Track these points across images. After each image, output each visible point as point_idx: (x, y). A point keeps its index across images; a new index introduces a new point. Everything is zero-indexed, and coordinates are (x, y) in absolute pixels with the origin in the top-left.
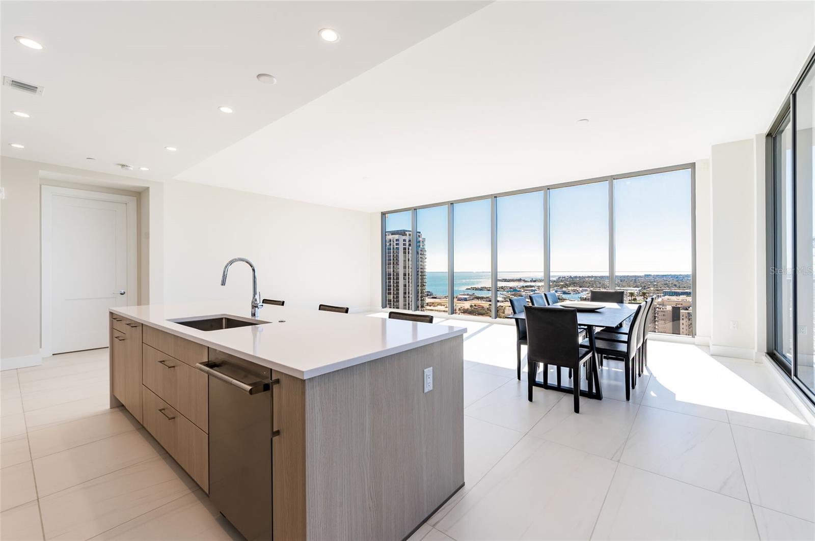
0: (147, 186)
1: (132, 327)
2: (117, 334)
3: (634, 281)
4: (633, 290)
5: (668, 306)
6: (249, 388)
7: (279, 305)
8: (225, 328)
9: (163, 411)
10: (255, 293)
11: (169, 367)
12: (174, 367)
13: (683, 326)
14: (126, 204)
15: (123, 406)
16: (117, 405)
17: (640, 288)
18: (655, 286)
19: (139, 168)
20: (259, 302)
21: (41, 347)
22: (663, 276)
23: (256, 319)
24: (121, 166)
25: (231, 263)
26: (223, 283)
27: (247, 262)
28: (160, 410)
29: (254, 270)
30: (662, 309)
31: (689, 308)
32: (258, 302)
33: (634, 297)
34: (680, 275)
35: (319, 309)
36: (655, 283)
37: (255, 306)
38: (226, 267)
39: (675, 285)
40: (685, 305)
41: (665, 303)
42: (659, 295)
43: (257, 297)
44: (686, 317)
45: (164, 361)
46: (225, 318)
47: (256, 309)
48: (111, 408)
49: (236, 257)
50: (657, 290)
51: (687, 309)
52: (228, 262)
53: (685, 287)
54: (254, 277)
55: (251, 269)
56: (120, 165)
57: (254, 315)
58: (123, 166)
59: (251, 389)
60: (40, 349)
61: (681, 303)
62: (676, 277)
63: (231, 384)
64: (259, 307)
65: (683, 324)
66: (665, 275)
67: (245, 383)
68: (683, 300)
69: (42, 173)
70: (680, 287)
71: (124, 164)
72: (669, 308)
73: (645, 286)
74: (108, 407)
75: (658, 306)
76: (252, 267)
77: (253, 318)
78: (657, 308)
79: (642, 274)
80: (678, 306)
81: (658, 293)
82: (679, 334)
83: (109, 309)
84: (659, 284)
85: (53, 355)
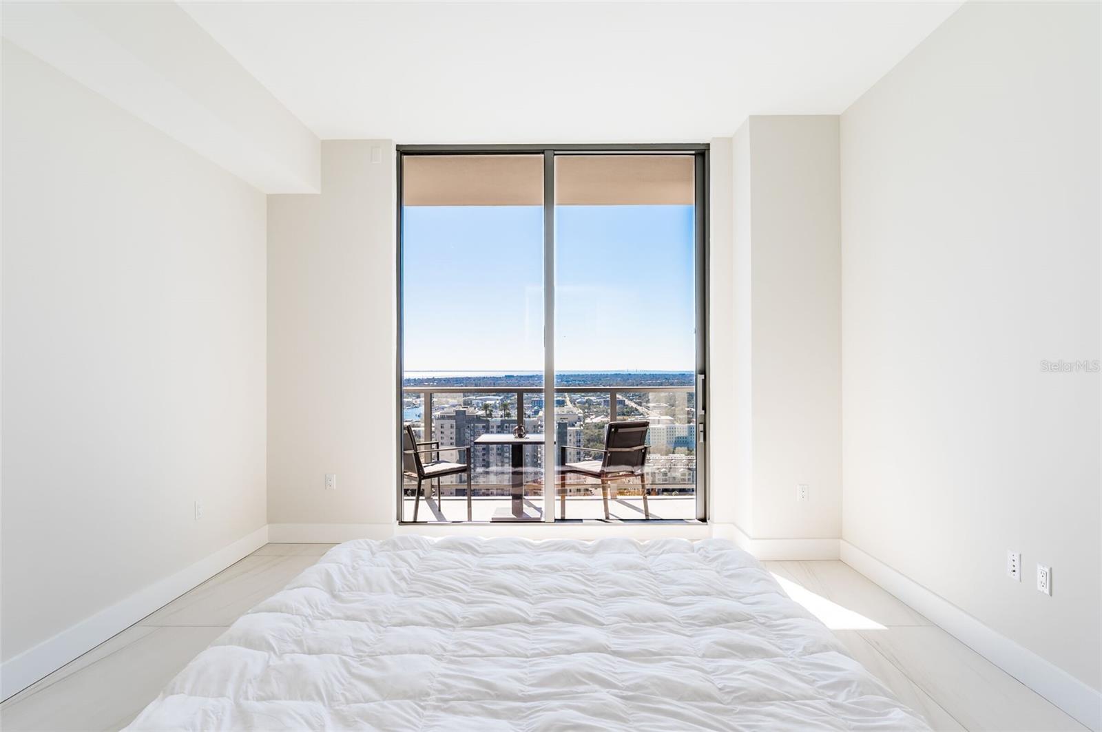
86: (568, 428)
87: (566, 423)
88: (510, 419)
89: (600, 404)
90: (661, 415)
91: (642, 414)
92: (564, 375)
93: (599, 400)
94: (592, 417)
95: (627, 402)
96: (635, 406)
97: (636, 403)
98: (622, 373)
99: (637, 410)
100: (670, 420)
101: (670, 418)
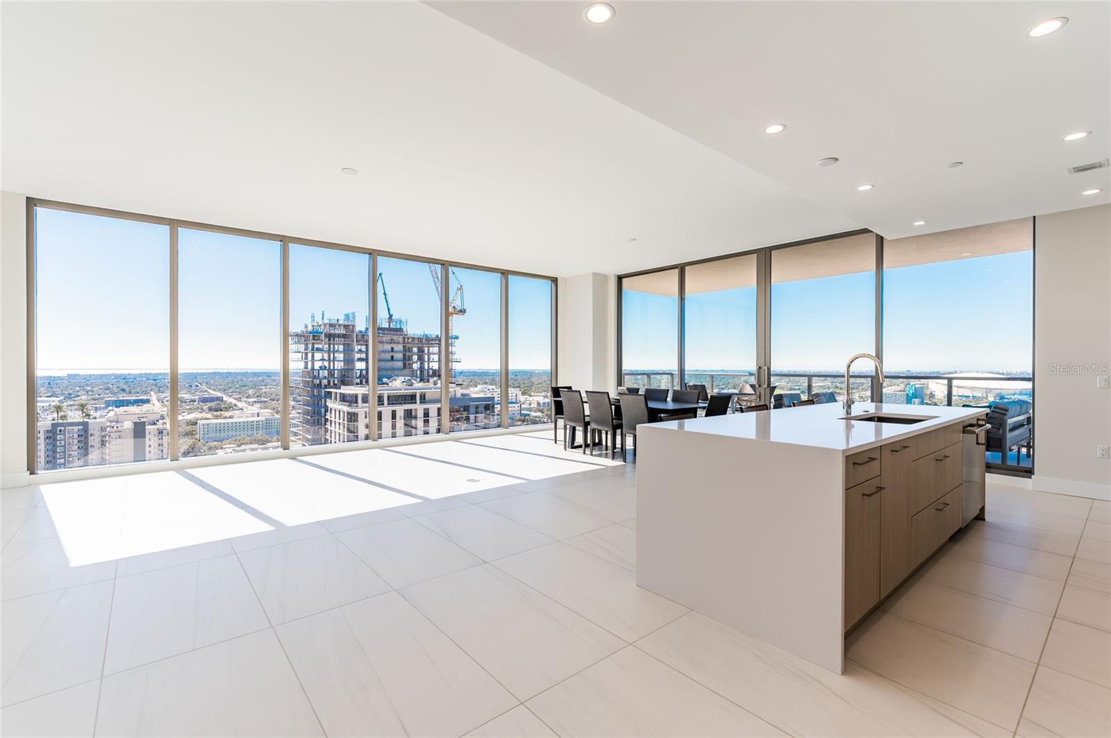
3: (47, 385)
4: (48, 401)
5: (125, 422)
13: (150, 449)
17: (62, 398)
18: (90, 393)
22: (102, 376)
30: (115, 428)
31: (158, 421)
33: (63, 413)
34: (129, 374)
36: (89, 388)
39: (123, 390)
40: (152, 418)
41: (120, 418)
42: (98, 406)
44: (155, 435)
50: (93, 399)
51: (154, 424)
53: (138, 393)
61: (146, 415)
62: (125, 378)
65: (150, 446)
66: (106, 375)
68: (149, 411)
70: (130, 393)
72: (128, 425)
73: (70, 394)
75: (109, 424)
78: (108, 426)
79: (63, 374)
80: (142, 420)
81: (95, 404)
82: (145, 461)
84: (95, 389)
86: (147, 427)
87: (145, 422)
88: (65, 421)
89: (194, 401)
90: (261, 408)
91: (242, 409)
92: (150, 374)
93: (193, 398)
94: (183, 414)
95: (225, 398)
96: (234, 401)
97: (235, 399)
98: (220, 371)
99: (236, 406)
100: (270, 413)
101: (270, 411)
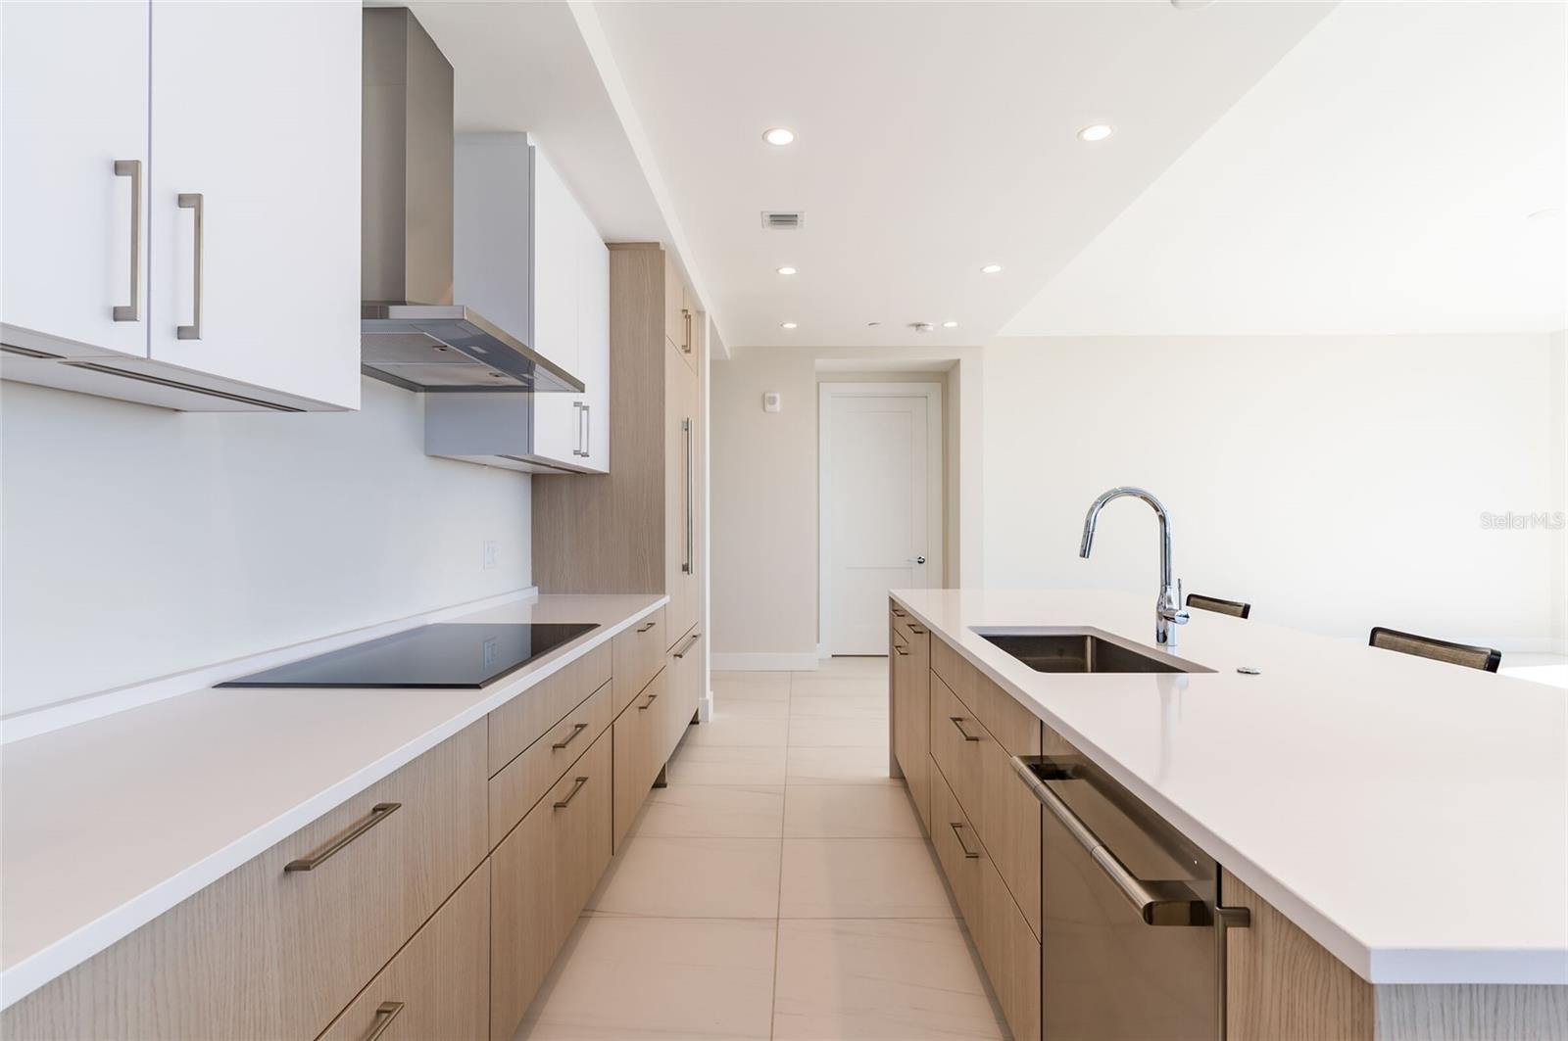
0: (956, 358)
1: (916, 632)
2: (899, 641)
6: (1144, 898)
7: (1234, 614)
8: (1092, 671)
9: (958, 829)
10: (1166, 582)
11: (967, 739)
12: (977, 739)
14: (926, 397)
15: (904, 778)
16: (898, 774)
19: (942, 325)
20: (1178, 603)
21: (818, 641)
23: (1170, 651)
24: (914, 328)
25: (1104, 500)
26: (1085, 553)
27: (1145, 498)
28: (954, 826)
29: (1163, 519)
32: (1175, 606)
35: (1372, 643)
37: (1165, 616)
38: (1092, 510)
43: (1172, 592)
45: (960, 720)
46: (1092, 637)
47: (1170, 623)
48: (891, 777)
49: (1118, 486)
52: (1095, 499)
54: (1165, 536)
55: (1155, 516)
56: (912, 325)
57: (1165, 638)
58: (918, 326)
59: (1150, 904)
60: (818, 645)
63: (1091, 854)
64: (1177, 618)
67: (1131, 874)
69: (821, 363)
71: (919, 321)
74: (887, 774)
76: (1157, 510)
77: (1161, 648)
83: (891, 593)
85: (833, 656)
